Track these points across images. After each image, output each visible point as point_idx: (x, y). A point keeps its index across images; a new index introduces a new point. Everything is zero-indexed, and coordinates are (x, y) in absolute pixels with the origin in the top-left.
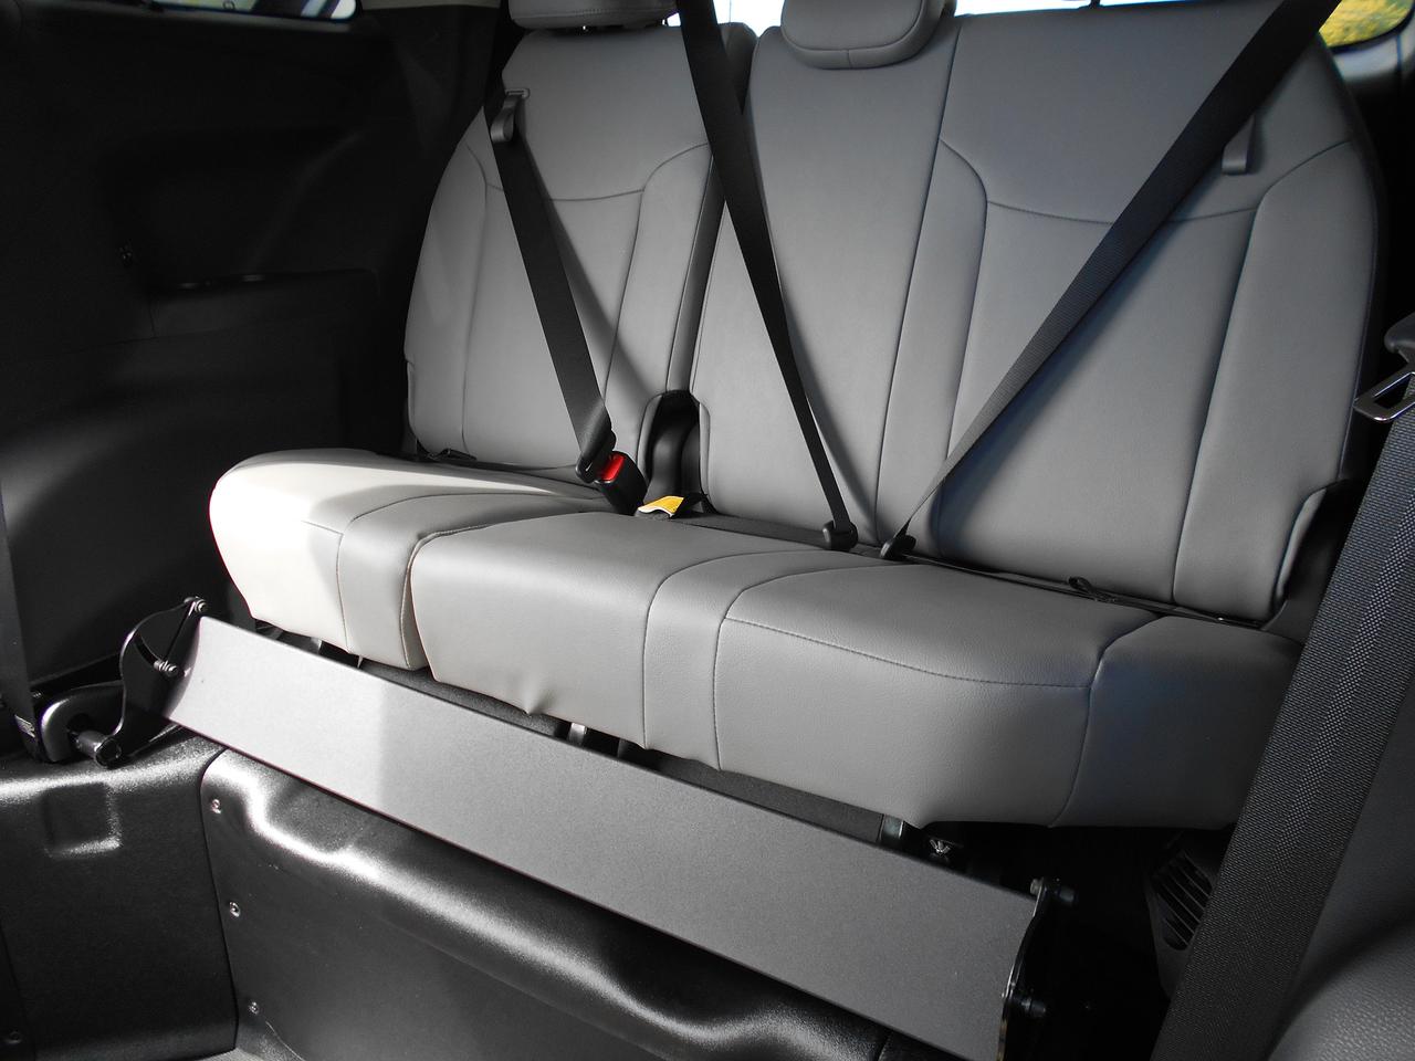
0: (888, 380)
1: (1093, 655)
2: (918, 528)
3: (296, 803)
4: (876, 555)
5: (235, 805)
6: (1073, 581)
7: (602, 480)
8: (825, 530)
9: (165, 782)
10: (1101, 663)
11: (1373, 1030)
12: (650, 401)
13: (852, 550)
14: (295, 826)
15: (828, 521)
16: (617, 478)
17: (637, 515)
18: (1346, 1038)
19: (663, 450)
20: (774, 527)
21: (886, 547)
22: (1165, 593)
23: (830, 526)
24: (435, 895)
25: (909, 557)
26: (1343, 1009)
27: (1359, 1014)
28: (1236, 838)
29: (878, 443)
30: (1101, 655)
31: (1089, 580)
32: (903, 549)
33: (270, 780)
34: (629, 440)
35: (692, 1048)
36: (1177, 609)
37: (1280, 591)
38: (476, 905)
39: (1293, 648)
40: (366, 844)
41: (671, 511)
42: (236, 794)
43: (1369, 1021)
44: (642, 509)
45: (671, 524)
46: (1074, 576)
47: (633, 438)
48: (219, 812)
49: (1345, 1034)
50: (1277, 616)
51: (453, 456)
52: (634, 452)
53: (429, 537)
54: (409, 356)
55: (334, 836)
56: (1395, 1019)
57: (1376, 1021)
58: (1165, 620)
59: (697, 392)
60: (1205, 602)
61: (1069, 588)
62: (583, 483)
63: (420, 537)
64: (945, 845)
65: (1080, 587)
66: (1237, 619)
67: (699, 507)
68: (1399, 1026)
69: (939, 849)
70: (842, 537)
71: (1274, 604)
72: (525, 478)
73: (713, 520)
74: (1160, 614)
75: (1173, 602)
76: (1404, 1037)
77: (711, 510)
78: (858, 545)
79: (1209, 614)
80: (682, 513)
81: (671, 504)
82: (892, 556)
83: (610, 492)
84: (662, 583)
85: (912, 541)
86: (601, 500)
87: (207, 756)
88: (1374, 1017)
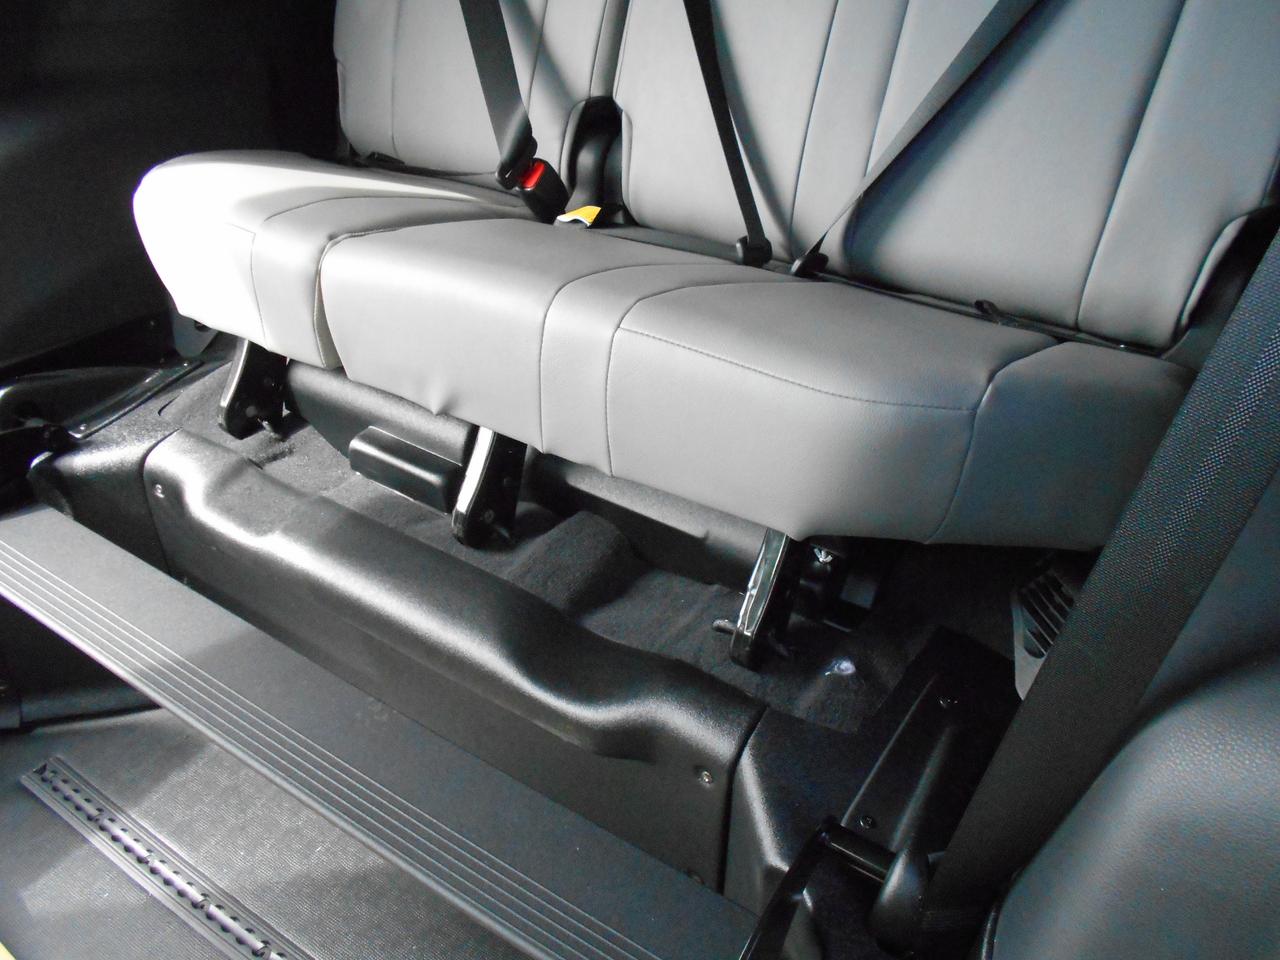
0: (811, 91)
1: (983, 377)
2: (832, 247)
3: (229, 491)
4: (787, 271)
5: (175, 492)
6: (979, 305)
7: (523, 187)
8: (738, 245)
9: (110, 468)
10: (990, 387)
11: (1205, 756)
12: (574, 107)
13: (766, 265)
14: (228, 511)
15: (742, 236)
16: (538, 185)
17: (556, 223)
18: (1178, 761)
19: (587, 159)
20: (691, 241)
21: (797, 264)
22: (1070, 319)
23: (743, 241)
24: (353, 579)
25: (821, 275)
26: (1179, 734)
27: (1194, 740)
28: (1102, 560)
29: (797, 159)
30: (991, 379)
31: (995, 303)
32: (814, 267)
33: (205, 469)
34: (552, 148)
35: (579, 726)
36: (1082, 336)
37: (1185, 319)
38: (389, 590)
39: (1187, 377)
40: (292, 531)
41: (588, 221)
42: (174, 480)
43: (1203, 747)
44: (562, 218)
45: (587, 234)
46: (981, 298)
47: (556, 145)
48: (161, 496)
49: (1178, 758)
50: (1179, 344)
51: (381, 160)
52: (557, 160)
53: (339, 238)
54: (339, 55)
55: (263, 522)
56: (1229, 748)
57: (1209, 747)
58: (1067, 345)
59: (620, 99)
60: (1109, 328)
61: (973, 311)
62: (504, 189)
63: (331, 238)
64: (828, 554)
65: (985, 310)
66: (1139, 346)
67: (620, 218)
68: (1232, 754)
69: (823, 557)
70: (756, 252)
71: (1178, 332)
72: (450, 184)
73: (631, 232)
74: (1061, 340)
75: (1076, 328)
76: (1235, 765)
77: (631, 221)
78: (771, 262)
79: (1111, 341)
80: (600, 223)
81: (589, 213)
82: (805, 273)
83: (530, 199)
84: (560, 289)
85: (824, 259)
86: (523, 208)
87: (147, 445)
88: (1208, 744)
